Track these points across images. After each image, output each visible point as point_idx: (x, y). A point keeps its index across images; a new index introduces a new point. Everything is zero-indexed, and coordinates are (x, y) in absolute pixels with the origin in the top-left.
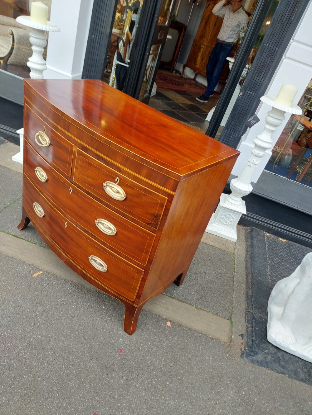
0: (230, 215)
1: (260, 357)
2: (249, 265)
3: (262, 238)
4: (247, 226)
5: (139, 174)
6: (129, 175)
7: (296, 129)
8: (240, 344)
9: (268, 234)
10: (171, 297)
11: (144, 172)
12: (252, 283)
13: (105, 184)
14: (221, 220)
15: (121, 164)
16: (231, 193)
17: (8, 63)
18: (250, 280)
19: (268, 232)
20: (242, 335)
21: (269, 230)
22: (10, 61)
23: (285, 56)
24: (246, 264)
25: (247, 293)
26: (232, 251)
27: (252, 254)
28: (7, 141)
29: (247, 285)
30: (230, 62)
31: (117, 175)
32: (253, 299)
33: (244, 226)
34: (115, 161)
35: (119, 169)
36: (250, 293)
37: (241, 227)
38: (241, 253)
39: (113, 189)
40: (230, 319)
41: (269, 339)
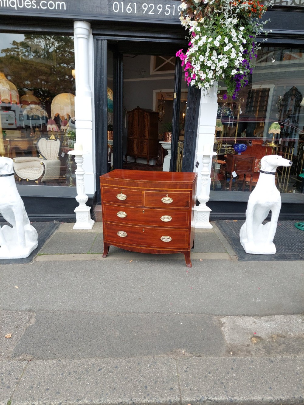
0: (203, 214)
1: (246, 259)
2: (224, 234)
3: (225, 223)
4: (214, 220)
5: (176, 189)
6: (172, 191)
7: (216, 169)
8: (235, 258)
9: (227, 221)
10: (196, 253)
11: (178, 187)
12: (229, 239)
13: (162, 200)
14: (201, 219)
15: (167, 188)
16: (200, 203)
17: (41, 181)
18: (228, 239)
19: (226, 220)
20: (235, 255)
21: (227, 218)
22: (43, 179)
23: (199, 133)
24: (223, 234)
25: (230, 243)
26: (213, 232)
27: (223, 229)
28: (61, 223)
29: (227, 240)
30: (162, 144)
31: (167, 193)
32: (233, 244)
33: (213, 221)
34: (164, 188)
35: (167, 191)
36: (231, 242)
37: (212, 222)
38: (217, 231)
39: (166, 200)
40: (226, 252)
41: (247, 252)
